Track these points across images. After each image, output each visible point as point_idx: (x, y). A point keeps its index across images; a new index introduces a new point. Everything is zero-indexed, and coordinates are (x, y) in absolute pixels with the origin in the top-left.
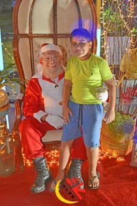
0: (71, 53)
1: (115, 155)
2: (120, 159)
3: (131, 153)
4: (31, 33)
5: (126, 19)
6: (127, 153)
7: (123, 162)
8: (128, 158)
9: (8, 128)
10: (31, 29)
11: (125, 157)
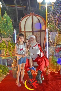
0: (38, 37)
1: (54, 71)
2: (56, 72)
3: (60, 70)
4: (25, 31)
5: (56, 25)
6: (59, 70)
7: (57, 73)
8: (59, 72)
10: (25, 30)
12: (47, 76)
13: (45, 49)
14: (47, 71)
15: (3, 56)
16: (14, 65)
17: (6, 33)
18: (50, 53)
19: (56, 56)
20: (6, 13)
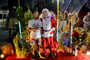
1: (62, 50)
2: (63, 51)
8: (65, 51)
12: (57, 54)
13: (56, 36)
14: (57, 51)
15: (27, 40)
18: (59, 38)
19: (64, 40)
20: (29, 10)
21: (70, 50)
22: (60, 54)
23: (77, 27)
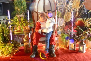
1: (63, 47)
4: (37, 12)
9: (30, 37)
11: (67, 48)
12: (57, 51)
14: (57, 47)
16: (26, 39)
17: (19, 10)
21: (75, 45)
22: (61, 51)
23: (80, 18)
